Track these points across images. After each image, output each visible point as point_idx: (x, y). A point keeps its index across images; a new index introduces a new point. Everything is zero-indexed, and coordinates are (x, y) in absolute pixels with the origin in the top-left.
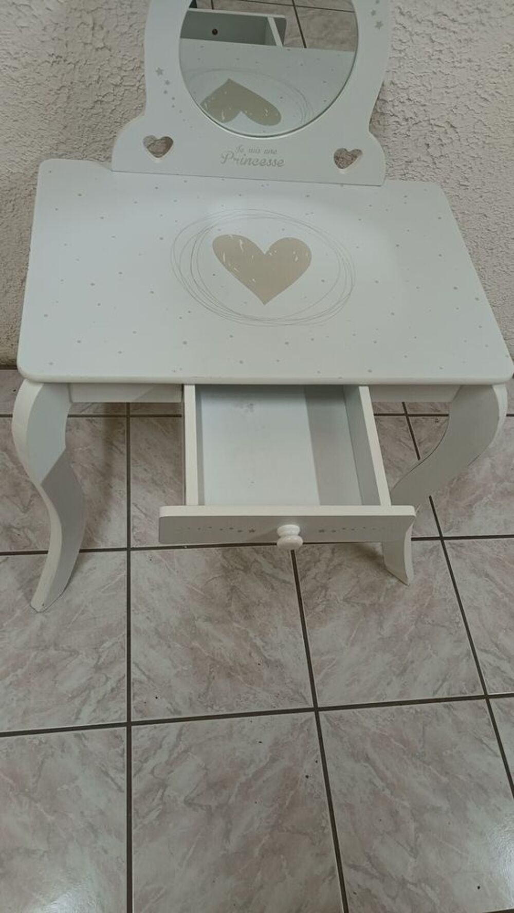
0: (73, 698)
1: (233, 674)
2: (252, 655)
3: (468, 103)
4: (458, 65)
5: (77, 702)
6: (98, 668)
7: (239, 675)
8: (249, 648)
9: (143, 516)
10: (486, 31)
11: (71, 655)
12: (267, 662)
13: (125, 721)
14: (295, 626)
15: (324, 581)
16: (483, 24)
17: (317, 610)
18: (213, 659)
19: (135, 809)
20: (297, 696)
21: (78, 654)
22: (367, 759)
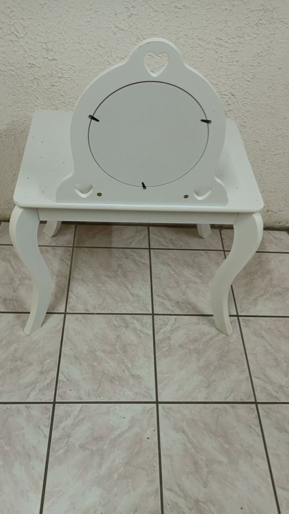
0: (27, 387)
1: (113, 380)
2: (125, 371)
3: (239, 83)
4: (231, 64)
5: (29, 389)
6: (41, 373)
7: (116, 381)
8: (123, 368)
9: (75, 297)
10: (244, 47)
11: (28, 365)
12: (133, 376)
13: (53, 401)
14: (150, 358)
15: (169, 335)
16: (242, 43)
17: (163, 350)
18: (104, 372)
19: (52, 447)
20: (147, 395)
21: (32, 365)
22: (184, 432)
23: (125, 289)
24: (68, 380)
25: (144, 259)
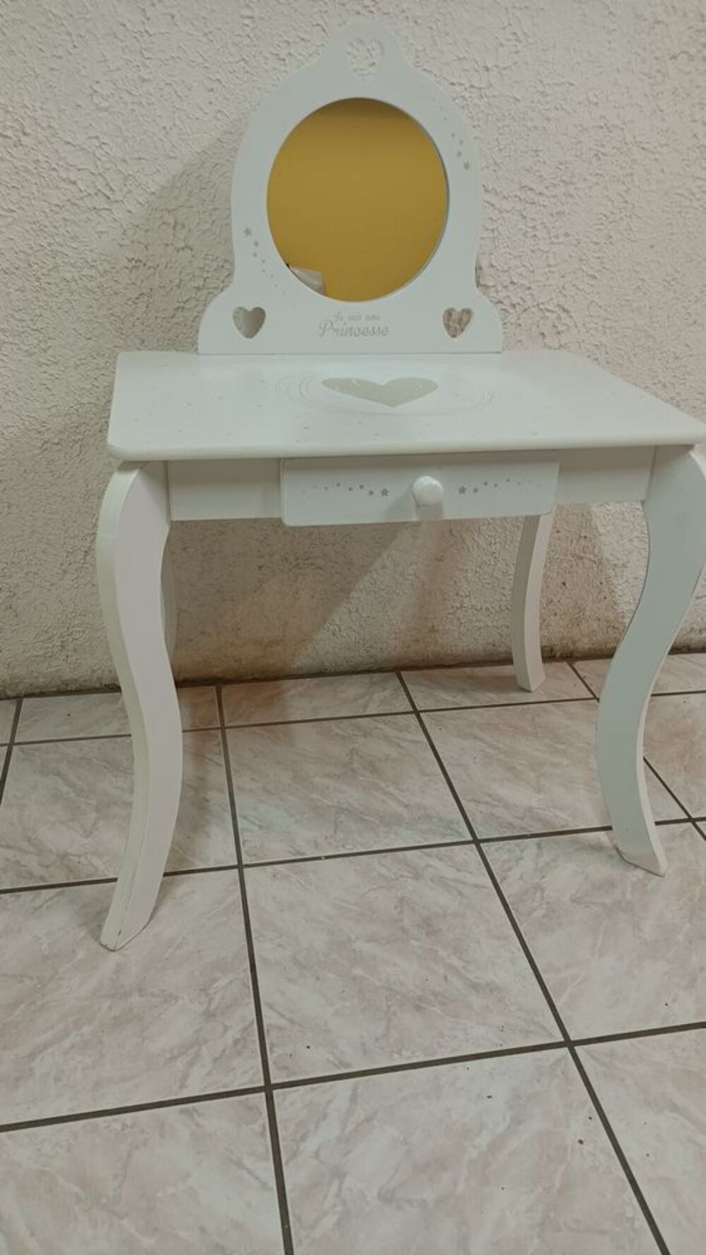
0: (173, 1058)
1: (423, 1005)
2: (449, 978)
3: (576, 282)
4: (556, 241)
5: (180, 1064)
6: (209, 1015)
7: (434, 1006)
8: (442, 971)
9: (257, 828)
10: (575, 203)
11: (166, 1001)
12: (475, 987)
13: (262, 1084)
15: (536, 881)
16: (572, 196)
17: (535, 915)
18: (390, 989)
19: (294, 1215)
21: (177, 998)
22: (674, 1108)
23: (382, 797)
24: (292, 1021)
25: (410, 732)
